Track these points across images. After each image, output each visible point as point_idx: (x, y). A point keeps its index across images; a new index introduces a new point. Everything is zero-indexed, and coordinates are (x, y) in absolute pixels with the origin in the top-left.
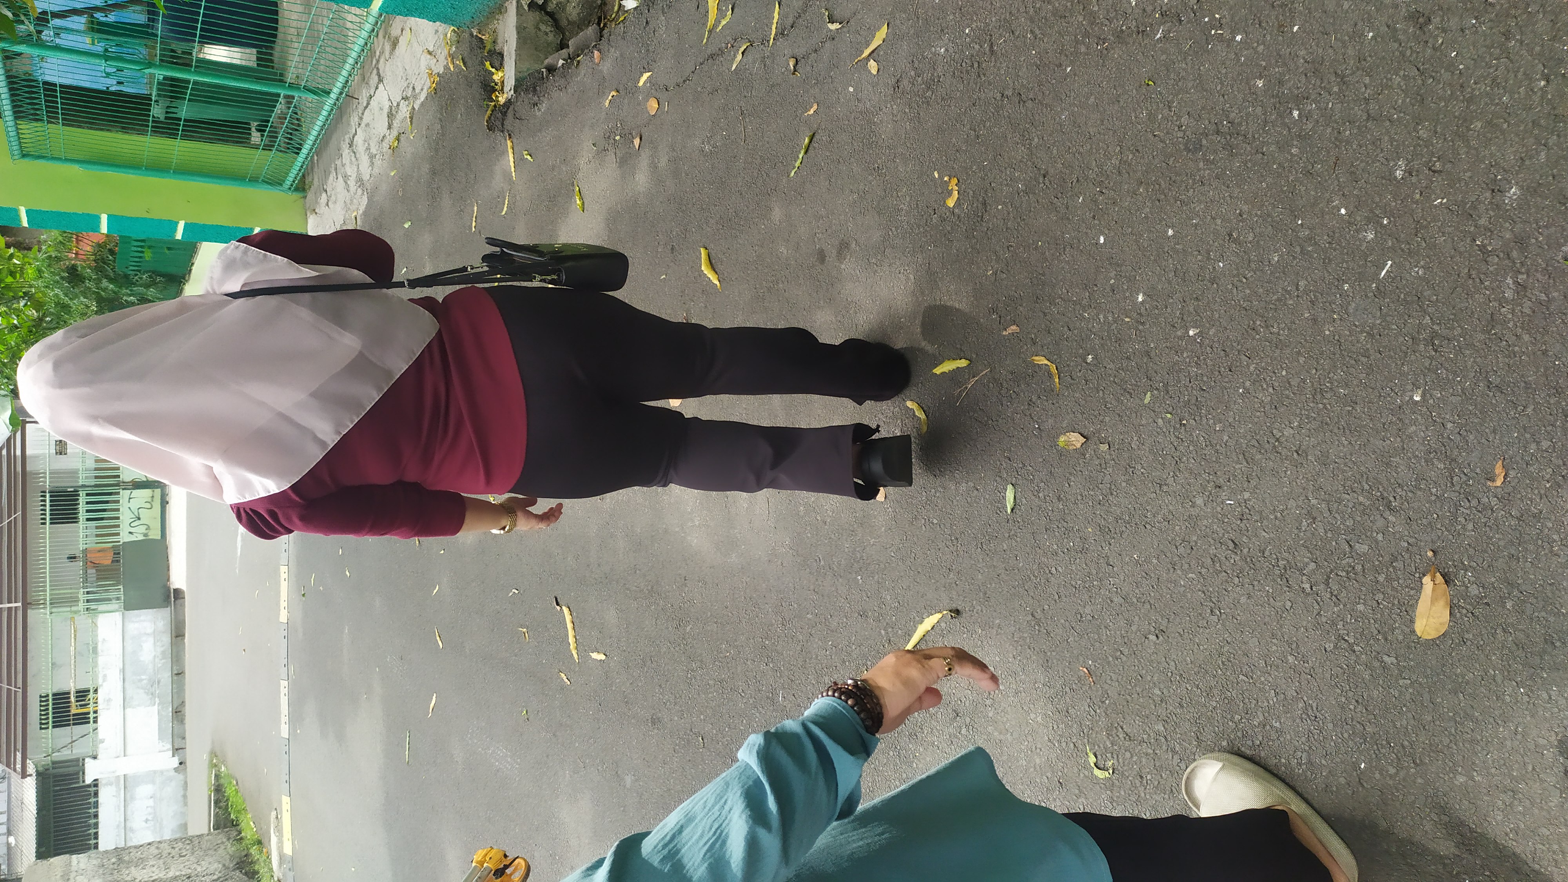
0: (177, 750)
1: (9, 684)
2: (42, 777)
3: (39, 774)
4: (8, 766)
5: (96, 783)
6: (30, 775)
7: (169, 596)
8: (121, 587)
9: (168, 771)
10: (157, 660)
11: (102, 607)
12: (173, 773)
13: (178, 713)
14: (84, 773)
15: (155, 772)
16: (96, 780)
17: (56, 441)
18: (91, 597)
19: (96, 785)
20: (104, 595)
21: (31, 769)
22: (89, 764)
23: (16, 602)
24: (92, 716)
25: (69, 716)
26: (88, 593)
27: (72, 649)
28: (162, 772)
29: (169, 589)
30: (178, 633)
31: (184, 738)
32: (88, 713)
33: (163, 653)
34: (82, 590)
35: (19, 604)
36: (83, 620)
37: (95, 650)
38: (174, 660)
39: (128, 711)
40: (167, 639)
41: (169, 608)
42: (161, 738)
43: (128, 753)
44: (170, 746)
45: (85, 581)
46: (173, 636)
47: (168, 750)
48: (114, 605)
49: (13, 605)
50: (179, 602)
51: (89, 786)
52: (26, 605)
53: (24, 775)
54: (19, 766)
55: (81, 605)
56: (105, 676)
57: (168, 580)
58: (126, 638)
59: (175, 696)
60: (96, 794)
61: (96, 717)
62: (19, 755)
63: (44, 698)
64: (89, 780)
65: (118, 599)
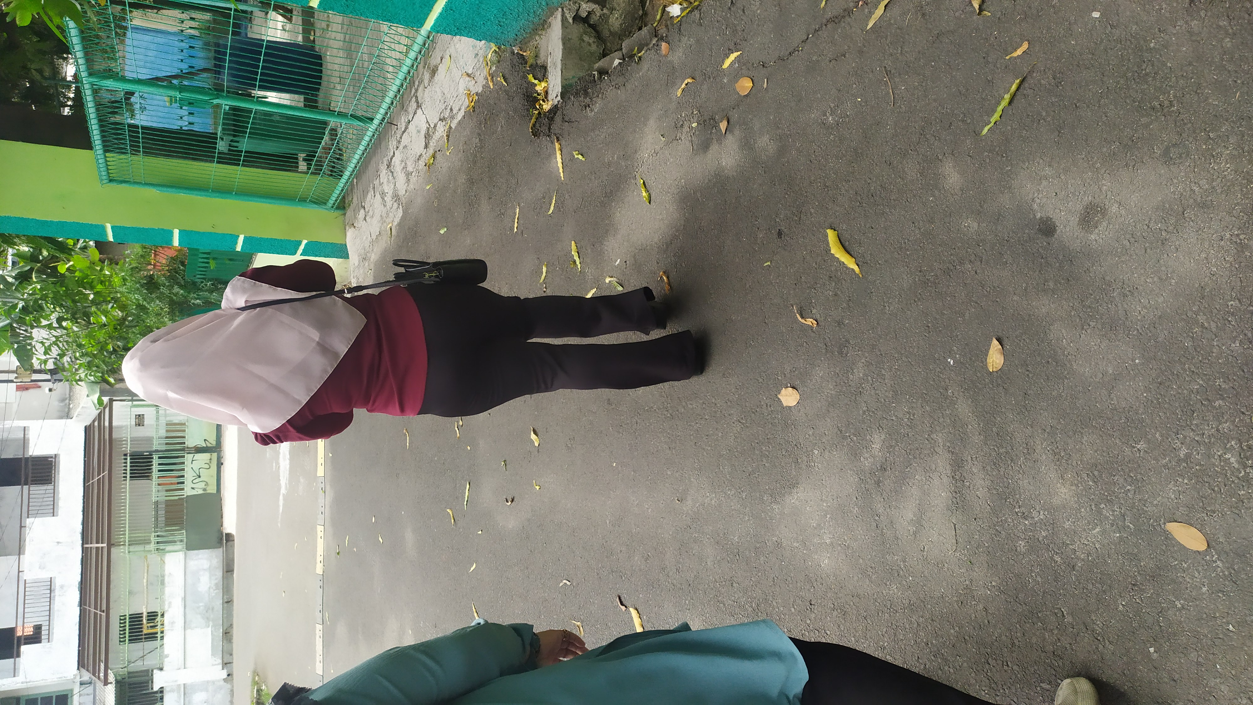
0: (226, 664)
1: (96, 608)
2: (120, 684)
3: (117, 682)
4: (94, 674)
5: (161, 690)
6: (111, 683)
7: (221, 539)
8: (184, 531)
9: (219, 681)
10: (212, 590)
11: (169, 548)
12: (222, 683)
13: (227, 634)
14: (152, 682)
15: (208, 682)
16: (162, 688)
17: (136, 415)
18: (160, 539)
19: (162, 692)
20: (171, 538)
21: (111, 678)
22: (157, 674)
23: (102, 543)
24: (159, 635)
25: (142, 635)
26: (158, 536)
27: (145, 581)
28: (213, 682)
29: (222, 534)
30: (228, 569)
31: (231, 655)
32: (157, 633)
33: (216, 584)
34: (153, 534)
35: (105, 545)
36: (154, 558)
37: (163, 583)
38: (225, 590)
39: (188, 631)
40: (219, 574)
41: (221, 549)
42: (213, 654)
43: (187, 665)
44: (220, 661)
45: (156, 526)
46: (225, 570)
47: (218, 664)
48: (178, 546)
49: (100, 545)
50: (230, 543)
51: (156, 692)
52: (110, 545)
53: (106, 683)
54: (102, 675)
55: (152, 546)
56: (170, 603)
57: (222, 526)
58: (187, 573)
59: (225, 620)
60: (162, 698)
61: (163, 637)
62: (102, 666)
63: (122, 619)
64: (156, 688)
65: (181, 541)
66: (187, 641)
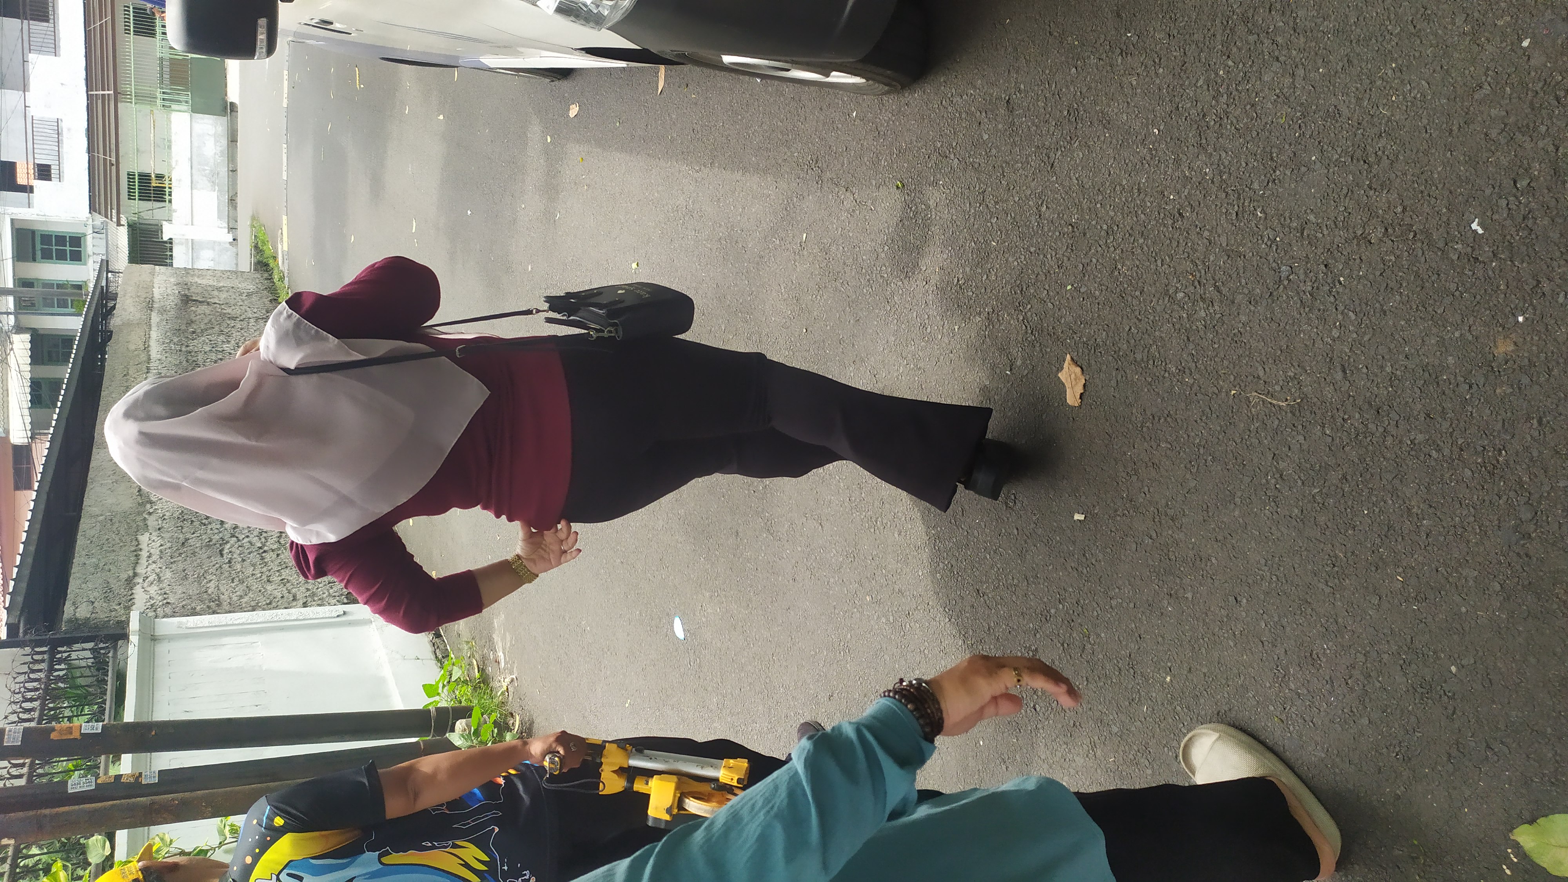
0: (231, 229)
1: (105, 154)
2: (132, 227)
3: (129, 226)
4: (106, 217)
5: (170, 241)
6: (123, 225)
7: (226, 108)
8: (189, 93)
9: (225, 243)
10: (217, 157)
11: (174, 107)
12: (228, 246)
13: (232, 201)
14: (162, 232)
15: (214, 242)
16: (171, 239)
18: (166, 96)
19: (171, 243)
20: (176, 97)
21: (124, 221)
22: (166, 227)
23: (108, 90)
24: (167, 190)
25: (150, 187)
26: (164, 93)
27: (152, 135)
28: (220, 243)
29: (226, 102)
30: (233, 139)
31: (236, 221)
32: (165, 188)
33: (221, 152)
34: (159, 90)
35: (111, 92)
36: (159, 112)
37: (170, 147)
38: (230, 159)
39: (194, 191)
40: (224, 142)
41: (226, 118)
42: (220, 217)
43: (195, 223)
44: (227, 226)
45: (162, 82)
46: (230, 139)
47: (225, 228)
48: (184, 107)
49: (106, 92)
50: (233, 113)
51: (166, 242)
52: (116, 93)
53: (119, 224)
54: (115, 220)
55: (159, 102)
56: (177, 161)
57: (226, 95)
58: (193, 134)
59: (230, 187)
60: (171, 250)
61: (171, 192)
62: (114, 212)
63: (131, 176)
64: (165, 238)
65: (187, 102)
66: (194, 201)
